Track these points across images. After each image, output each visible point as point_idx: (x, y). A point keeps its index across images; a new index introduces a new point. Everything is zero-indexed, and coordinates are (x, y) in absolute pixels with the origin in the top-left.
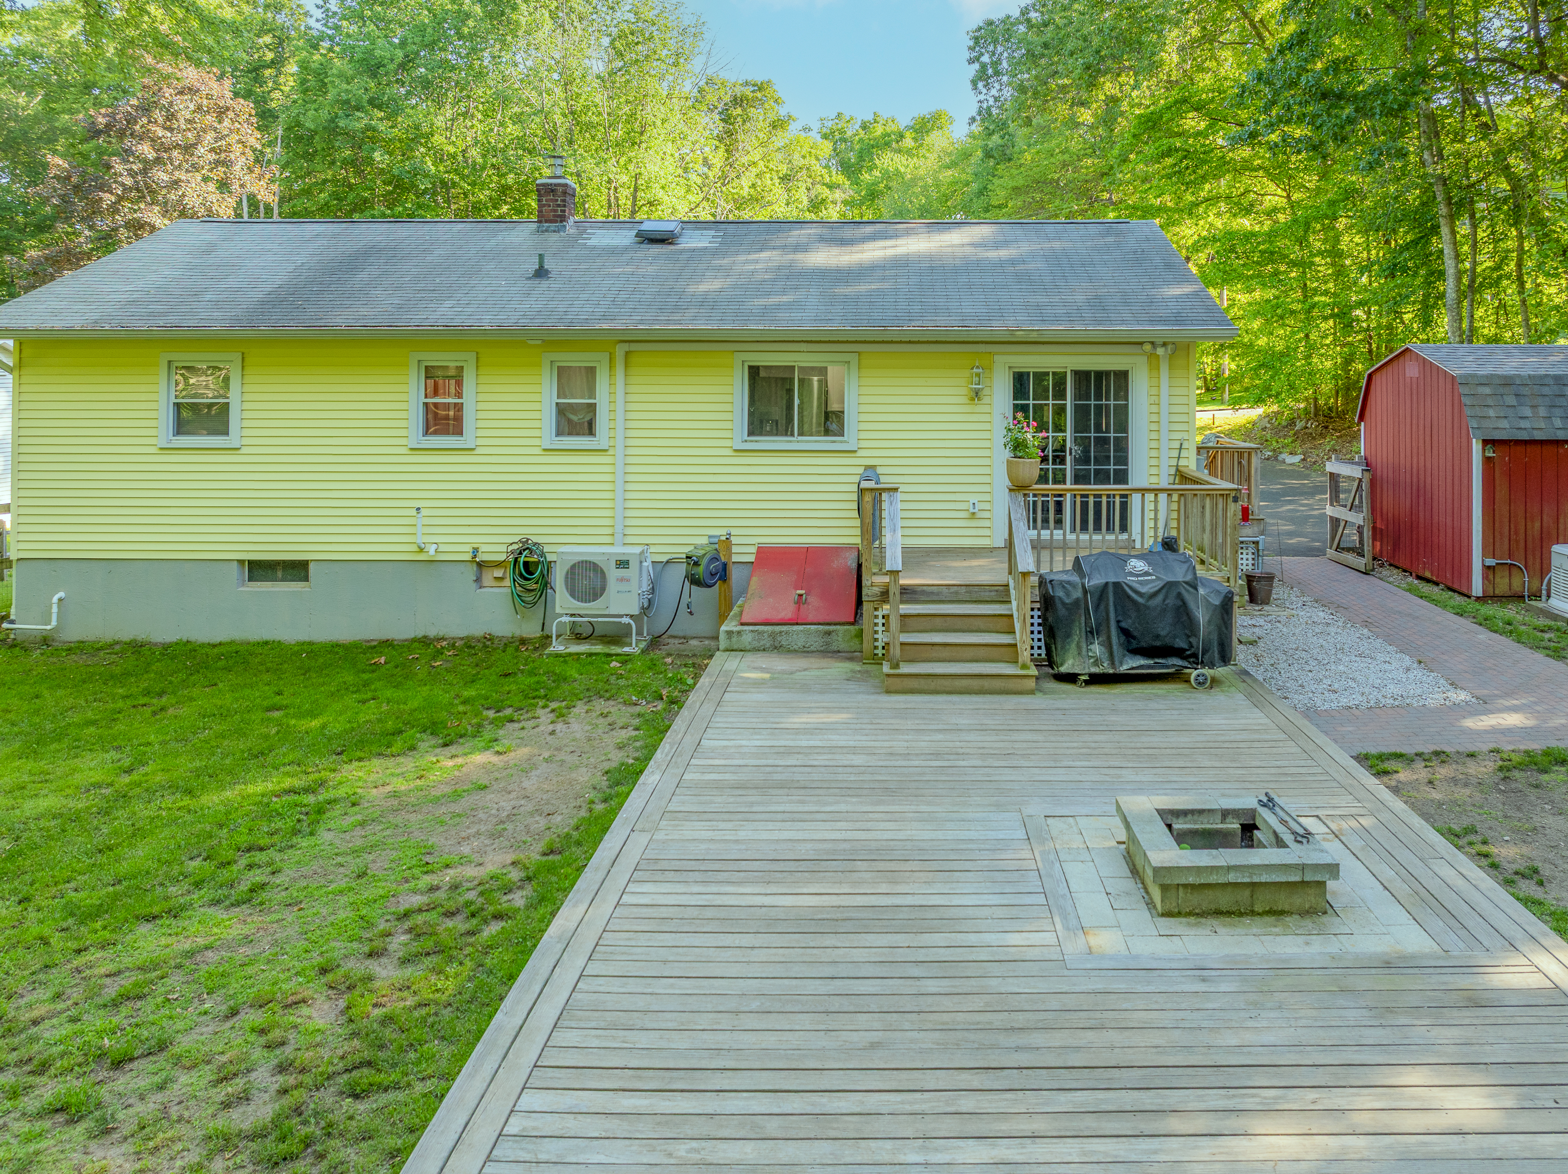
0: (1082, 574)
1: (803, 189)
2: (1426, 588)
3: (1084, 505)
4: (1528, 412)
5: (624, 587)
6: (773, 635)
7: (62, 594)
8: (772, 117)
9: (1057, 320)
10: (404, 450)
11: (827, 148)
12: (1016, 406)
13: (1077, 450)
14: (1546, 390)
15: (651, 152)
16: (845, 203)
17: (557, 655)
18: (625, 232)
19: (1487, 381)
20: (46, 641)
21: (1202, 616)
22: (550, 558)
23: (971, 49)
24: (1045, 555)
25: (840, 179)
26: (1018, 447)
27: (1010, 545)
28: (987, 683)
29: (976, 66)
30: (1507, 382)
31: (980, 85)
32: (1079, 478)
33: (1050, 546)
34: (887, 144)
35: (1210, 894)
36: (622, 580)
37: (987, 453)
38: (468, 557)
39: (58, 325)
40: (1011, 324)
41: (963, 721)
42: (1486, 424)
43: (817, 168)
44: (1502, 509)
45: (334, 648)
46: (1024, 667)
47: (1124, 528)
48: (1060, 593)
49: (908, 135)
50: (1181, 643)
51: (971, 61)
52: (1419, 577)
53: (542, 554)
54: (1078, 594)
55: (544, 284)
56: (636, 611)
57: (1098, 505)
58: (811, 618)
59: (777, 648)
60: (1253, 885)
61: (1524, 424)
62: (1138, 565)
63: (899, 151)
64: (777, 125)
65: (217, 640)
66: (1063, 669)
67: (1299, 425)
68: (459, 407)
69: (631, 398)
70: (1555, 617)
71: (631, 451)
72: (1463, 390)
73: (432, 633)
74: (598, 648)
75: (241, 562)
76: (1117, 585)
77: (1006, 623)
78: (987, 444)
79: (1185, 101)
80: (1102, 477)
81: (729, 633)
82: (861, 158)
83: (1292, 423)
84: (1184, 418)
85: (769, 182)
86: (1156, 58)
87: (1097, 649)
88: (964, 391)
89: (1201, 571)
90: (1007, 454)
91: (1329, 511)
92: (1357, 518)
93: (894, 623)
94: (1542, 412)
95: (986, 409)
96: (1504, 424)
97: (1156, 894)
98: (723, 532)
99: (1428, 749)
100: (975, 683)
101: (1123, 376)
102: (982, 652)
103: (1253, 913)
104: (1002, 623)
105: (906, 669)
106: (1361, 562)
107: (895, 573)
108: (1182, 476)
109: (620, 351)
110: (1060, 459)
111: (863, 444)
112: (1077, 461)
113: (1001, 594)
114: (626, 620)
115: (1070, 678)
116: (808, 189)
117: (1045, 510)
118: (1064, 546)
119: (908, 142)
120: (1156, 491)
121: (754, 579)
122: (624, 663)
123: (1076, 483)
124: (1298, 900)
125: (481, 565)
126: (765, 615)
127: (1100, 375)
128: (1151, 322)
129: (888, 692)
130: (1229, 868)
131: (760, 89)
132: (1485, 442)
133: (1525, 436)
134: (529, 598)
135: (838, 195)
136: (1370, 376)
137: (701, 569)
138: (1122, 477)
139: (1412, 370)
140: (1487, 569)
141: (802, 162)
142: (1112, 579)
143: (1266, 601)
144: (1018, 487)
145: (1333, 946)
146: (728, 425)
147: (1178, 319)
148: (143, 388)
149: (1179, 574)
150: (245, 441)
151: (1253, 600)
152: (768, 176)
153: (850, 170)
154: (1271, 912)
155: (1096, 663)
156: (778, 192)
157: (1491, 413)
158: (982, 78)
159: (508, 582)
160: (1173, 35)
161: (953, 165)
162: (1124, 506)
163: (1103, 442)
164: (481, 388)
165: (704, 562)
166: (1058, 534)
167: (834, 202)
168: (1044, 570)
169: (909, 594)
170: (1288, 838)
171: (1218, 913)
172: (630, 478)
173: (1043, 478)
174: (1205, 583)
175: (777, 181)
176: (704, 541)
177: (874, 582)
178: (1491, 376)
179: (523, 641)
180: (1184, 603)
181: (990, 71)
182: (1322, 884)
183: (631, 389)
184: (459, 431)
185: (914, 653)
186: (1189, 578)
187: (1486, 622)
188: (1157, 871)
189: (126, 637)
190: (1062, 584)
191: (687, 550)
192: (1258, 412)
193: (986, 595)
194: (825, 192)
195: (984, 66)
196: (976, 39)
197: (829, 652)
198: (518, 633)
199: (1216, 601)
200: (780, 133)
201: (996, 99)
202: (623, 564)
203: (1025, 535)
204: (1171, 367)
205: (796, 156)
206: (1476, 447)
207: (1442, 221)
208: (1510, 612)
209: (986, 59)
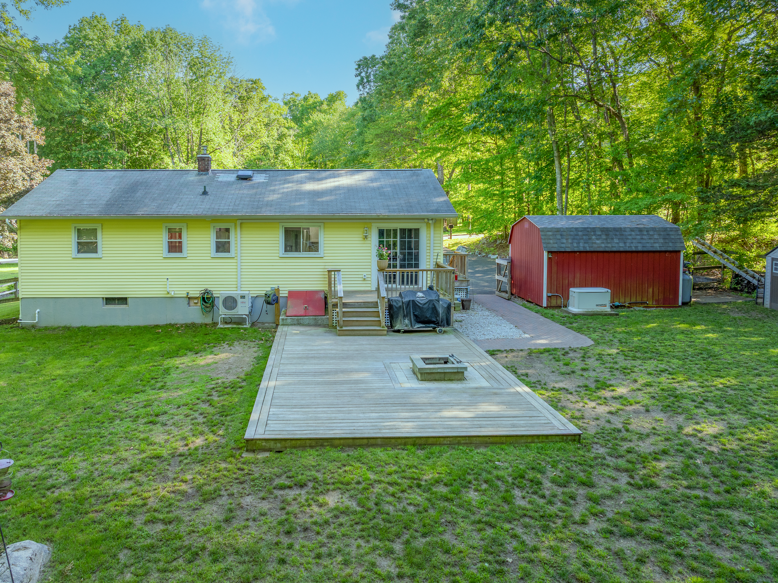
0: (402, 298)
1: (275, 130)
2: (528, 304)
3: (403, 276)
4: (564, 241)
5: (243, 305)
6: (298, 320)
7: (38, 310)
8: (261, 96)
9: (394, 211)
10: (161, 258)
11: (285, 110)
12: (380, 241)
13: (401, 256)
14: (572, 233)
15: (209, 118)
16: (295, 136)
17: (221, 328)
18: (231, 175)
19: (551, 230)
20: (33, 326)
21: (441, 311)
22: (214, 296)
23: (357, 69)
24: (390, 293)
25: (293, 124)
26: (381, 256)
27: (378, 290)
28: (371, 332)
29: (359, 78)
30: (558, 230)
31: (361, 87)
32: (401, 267)
33: (392, 290)
34: (315, 107)
35: (433, 375)
36: (242, 302)
37: (369, 258)
38: (185, 296)
39: (34, 214)
40: (378, 213)
41: (364, 343)
42: (550, 245)
43: (282, 120)
44: (554, 276)
45: (139, 327)
46: (383, 327)
47: (416, 283)
48: (395, 304)
49: (325, 103)
50: (434, 319)
51: (356, 76)
52: (527, 301)
53: (212, 294)
54: (400, 304)
55: (207, 197)
56: (247, 313)
57: (408, 275)
58: (310, 314)
59: (299, 324)
60: (445, 373)
61: (563, 245)
62: (420, 294)
63: (320, 111)
64: (263, 99)
65: (96, 325)
66: (396, 328)
67: (499, 242)
68: (180, 242)
69: (243, 239)
70: (569, 313)
71: (243, 258)
72: (541, 233)
73: (173, 322)
74: (235, 326)
75: (103, 298)
76: (413, 301)
77: (377, 314)
78: (369, 254)
79: (451, 103)
80: (410, 266)
81: (283, 319)
82: (303, 114)
83: (496, 241)
84: (439, 245)
85: (259, 127)
86: (439, 83)
87: (407, 321)
88: (361, 236)
89: (441, 297)
90: (377, 259)
91: (497, 277)
92: (505, 280)
93: (340, 314)
94: (570, 241)
95: (369, 242)
96: (556, 245)
97: (419, 376)
98: (276, 286)
99: (508, 349)
100: (367, 332)
101: (417, 231)
102: (369, 323)
103: (445, 380)
104: (376, 314)
105: (344, 328)
106: (506, 296)
107: (341, 298)
108: (438, 265)
109: (238, 222)
110: (395, 259)
111: (326, 255)
112: (401, 260)
113: (375, 305)
114: (244, 316)
115: (398, 331)
116: (278, 130)
117: (390, 278)
118: (396, 289)
119: (325, 107)
120: (427, 271)
121: (289, 302)
122: (245, 330)
123: (401, 268)
124: (456, 377)
125: (189, 298)
126: (294, 314)
127: (410, 230)
128: (428, 212)
129: (339, 335)
130: (438, 368)
131: (255, 83)
132: (549, 252)
133: (563, 250)
134: (208, 309)
135: (292, 132)
136: (513, 227)
137: (270, 299)
138: (417, 266)
139: (526, 225)
140: (548, 297)
141: (275, 117)
142: (412, 299)
143: (468, 309)
144: (381, 270)
145: (464, 385)
146: (278, 248)
147: (437, 211)
148: (65, 236)
149: (434, 297)
150: (104, 255)
151: (463, 308)
152: (259, 124)
153: (297, 120)
154: (449, 380)
155: (406, 326)
156: (264, 132)
157: (551, 241)
158: (361, 83)
159: (199, 304)
160: (447, 74)
161: (347, 120)
162: (416, 276)
163: (410, 254)
164: (189, 236)
165: (271, 296)
166: (394, 286)
167: (290, 136)
168: (390, 297)
169: (345, 305)
170: (455, 362)
171: (435, 380)
172: (243, 267)
173: (389, 266)
174: (442, 300)
175: (263, 127)
176: (269, 289)
177: (331, 301)
178: (552, 228)
179: (206, 325)
180: (435, 307)
181: (365, 80)
182: (463, 372)
183: (243, 236)
184: (180, 251)
185: (347, 323)
186: (437, 298)
187: (545, 315)
188: (419, 369)
189: (62, 325)
190: (395, 300)
191: (265, 292)
192: (481, 236)
193: (370, 305)
194: (285, 131)
195: (362, 79)
196: (359, 65)
197: (317, 325)
198: (203, 322)
199: (446, 306)
200: (264, 103)
201: (368, 93)
202: (243, 297)
203: (383, 286)
204: (434, 227)
205: (272, 114)
206: (545, 254)
207: (555, 159)
208: (555, 312)
209: (363, 74)
